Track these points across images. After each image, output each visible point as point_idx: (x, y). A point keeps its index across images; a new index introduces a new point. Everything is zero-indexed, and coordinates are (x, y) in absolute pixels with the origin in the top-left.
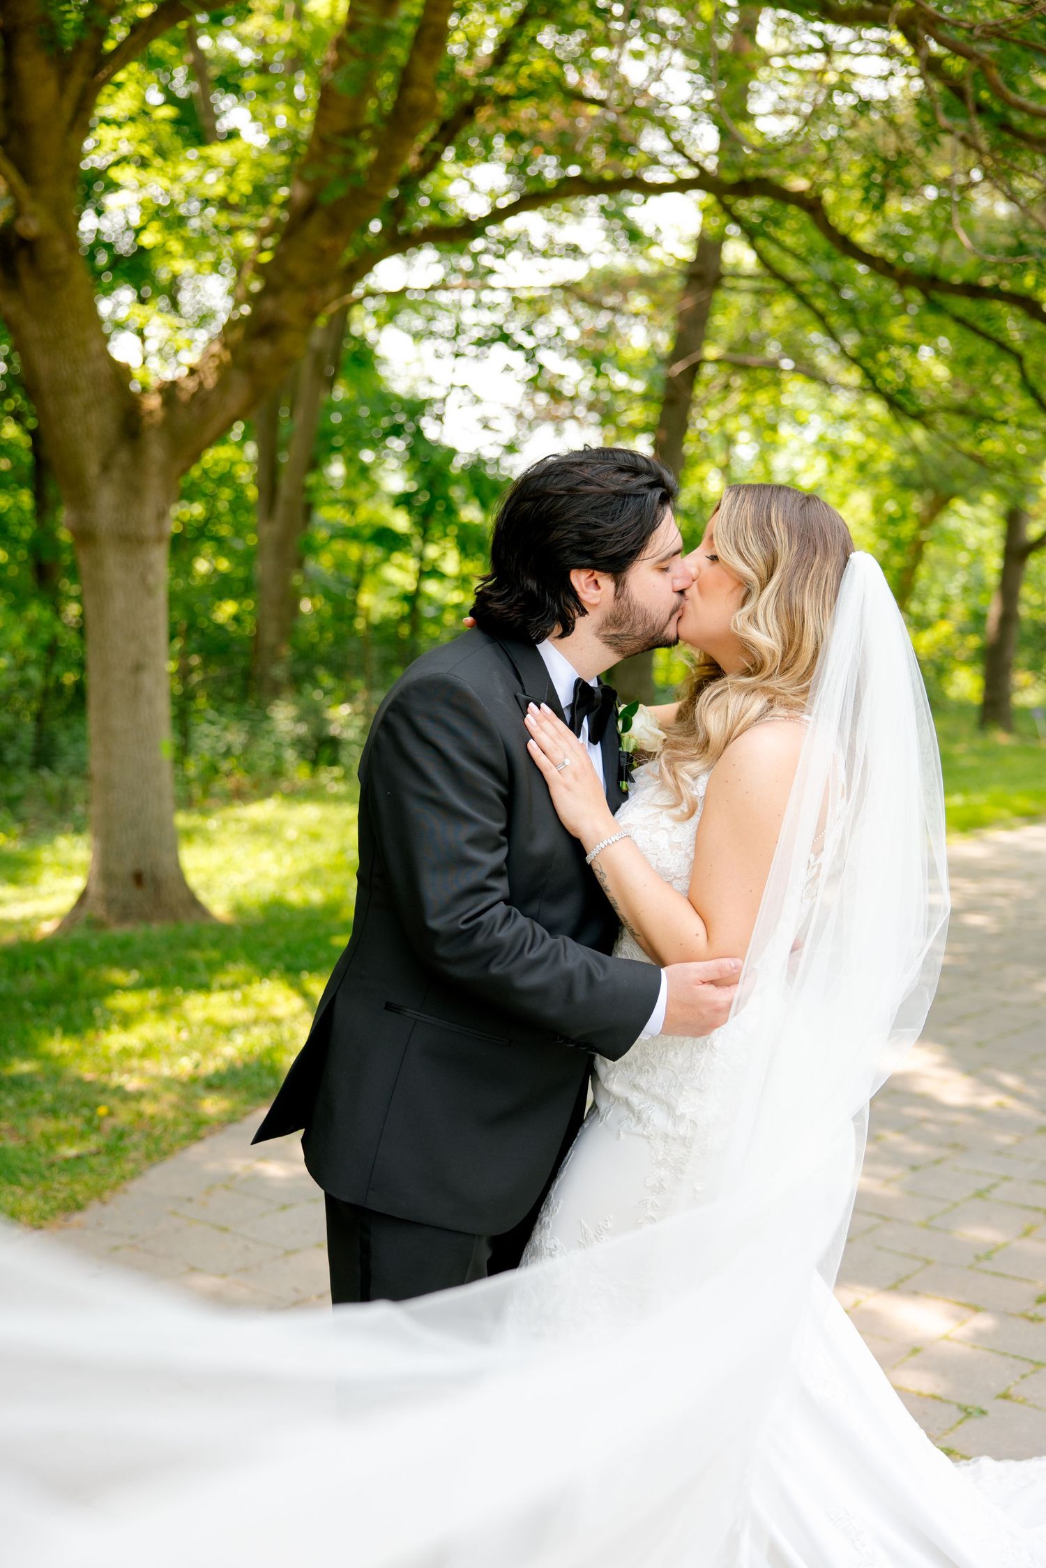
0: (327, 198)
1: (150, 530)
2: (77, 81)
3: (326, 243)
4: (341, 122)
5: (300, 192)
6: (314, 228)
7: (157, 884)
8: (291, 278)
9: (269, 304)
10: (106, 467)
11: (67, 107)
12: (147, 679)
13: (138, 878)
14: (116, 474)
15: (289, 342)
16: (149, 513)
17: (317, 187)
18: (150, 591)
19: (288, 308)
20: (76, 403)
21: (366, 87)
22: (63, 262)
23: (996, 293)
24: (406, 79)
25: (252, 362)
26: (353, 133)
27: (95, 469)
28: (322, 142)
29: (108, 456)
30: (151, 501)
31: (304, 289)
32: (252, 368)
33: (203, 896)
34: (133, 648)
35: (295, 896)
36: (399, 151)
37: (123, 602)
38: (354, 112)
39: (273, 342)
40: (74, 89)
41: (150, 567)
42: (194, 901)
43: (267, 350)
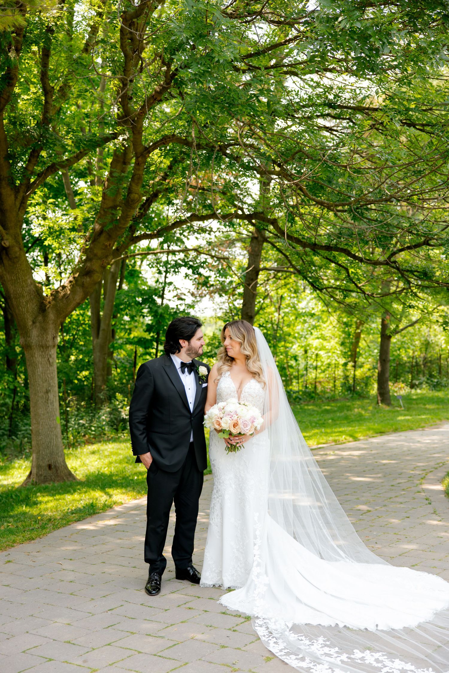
0: (106, 229)
1: (51, 343)
2: (21, 194)
3: (107, 243)
4: (110, 204)
5: (98, 227)
6: (102, 238)
7: (56, 468)
8: (96, 255)
9: (88, 264)
10: (34, 323)
11: (18, 204)
12: (51, 396)
13: (50, 467)
14: (38, 324)
15: (96, 277)
16: (50, 337)
17: (103, 225)
18: (51, 365)
19: (95, 265)
20: (23, 301)
21: (118, 192)
22: (17, 254)
23: (336, 249)
24: (130, 191)
25: (83, 284)
26: (114, 207)
27: (30, 323)
28: (104, 210)
29: (35, 318)
30: (50, 333)
31: (100, 259)
32: (83, 286)
33: (73, 473)
34: (45, 384)
35: (106, 471)
36: (129, 213)
37: (41, 369)
38: (114, 200)
39: (90, 277)
40: (20, 198)
41: (50, 356)
42: (70, 474)
43: (88, 279)
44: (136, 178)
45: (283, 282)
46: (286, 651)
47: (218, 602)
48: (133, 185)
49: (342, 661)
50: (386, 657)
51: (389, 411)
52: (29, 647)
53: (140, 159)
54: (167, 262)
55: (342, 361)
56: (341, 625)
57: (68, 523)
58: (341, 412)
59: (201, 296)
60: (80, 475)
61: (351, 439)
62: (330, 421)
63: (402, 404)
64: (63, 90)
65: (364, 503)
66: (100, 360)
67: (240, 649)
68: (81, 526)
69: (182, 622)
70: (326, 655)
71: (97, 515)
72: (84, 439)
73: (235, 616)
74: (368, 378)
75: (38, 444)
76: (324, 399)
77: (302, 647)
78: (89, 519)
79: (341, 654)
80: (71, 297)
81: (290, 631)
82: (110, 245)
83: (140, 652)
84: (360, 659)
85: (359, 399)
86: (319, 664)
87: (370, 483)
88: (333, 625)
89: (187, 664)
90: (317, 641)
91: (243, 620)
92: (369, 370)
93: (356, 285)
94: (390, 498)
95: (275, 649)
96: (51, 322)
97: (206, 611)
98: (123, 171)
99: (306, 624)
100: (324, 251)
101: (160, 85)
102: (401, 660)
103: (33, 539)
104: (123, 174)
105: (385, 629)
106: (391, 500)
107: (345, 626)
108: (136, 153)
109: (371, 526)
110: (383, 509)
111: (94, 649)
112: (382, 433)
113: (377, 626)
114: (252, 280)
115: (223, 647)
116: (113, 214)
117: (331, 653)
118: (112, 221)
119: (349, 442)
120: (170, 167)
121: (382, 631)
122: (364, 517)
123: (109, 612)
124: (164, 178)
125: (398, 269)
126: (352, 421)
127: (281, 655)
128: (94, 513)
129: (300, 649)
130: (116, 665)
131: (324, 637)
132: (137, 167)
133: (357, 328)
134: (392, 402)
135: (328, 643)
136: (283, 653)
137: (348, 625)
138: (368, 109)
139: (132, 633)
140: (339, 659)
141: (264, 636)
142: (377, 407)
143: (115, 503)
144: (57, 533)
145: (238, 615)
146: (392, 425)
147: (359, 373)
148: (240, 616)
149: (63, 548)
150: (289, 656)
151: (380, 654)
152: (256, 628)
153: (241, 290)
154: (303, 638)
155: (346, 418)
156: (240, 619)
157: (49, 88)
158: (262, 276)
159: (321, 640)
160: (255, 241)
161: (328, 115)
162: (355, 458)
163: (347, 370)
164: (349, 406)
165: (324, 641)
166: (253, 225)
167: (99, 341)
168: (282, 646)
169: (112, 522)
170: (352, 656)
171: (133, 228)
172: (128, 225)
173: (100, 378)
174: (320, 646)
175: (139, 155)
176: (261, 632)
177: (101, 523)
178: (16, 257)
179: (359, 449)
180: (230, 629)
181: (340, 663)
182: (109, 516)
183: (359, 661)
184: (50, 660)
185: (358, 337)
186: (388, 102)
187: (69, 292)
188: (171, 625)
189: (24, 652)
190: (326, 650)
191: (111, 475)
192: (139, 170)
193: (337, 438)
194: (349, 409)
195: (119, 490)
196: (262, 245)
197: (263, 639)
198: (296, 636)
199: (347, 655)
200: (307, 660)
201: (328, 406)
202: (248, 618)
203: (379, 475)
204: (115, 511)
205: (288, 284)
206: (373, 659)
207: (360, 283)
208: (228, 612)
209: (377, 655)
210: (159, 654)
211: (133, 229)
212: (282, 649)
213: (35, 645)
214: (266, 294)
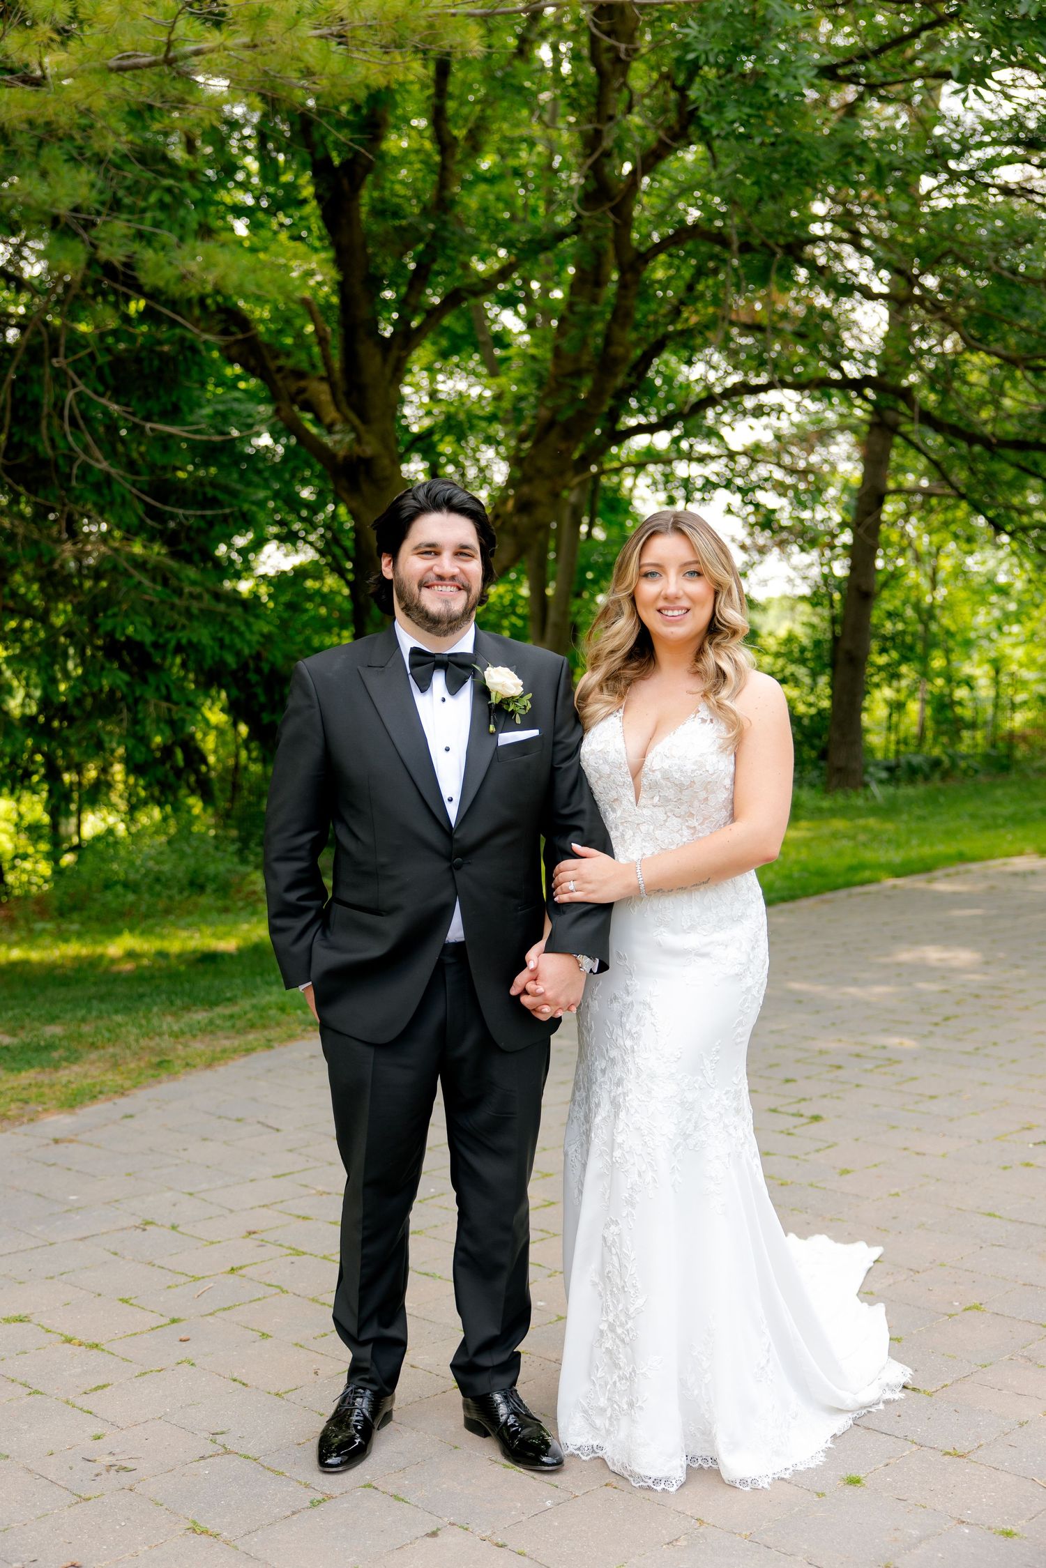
0: (562, 418)
2: (395, 353)
3: (563, 446)
4: (569, 367)
5: (544, 414)
6: (553, 437)
8: (539, 471)
9: (526, 488)
11: (388, 371)
15: (541, 513)
17: (554, 411)
19: (539, 491)
21: (583, 342)
24: (608, 340)
25: (516, 528)
26: (577, 374)
28: (557, 380)
31: (549, 478)
32: (515, 531)
36: (607, 384)
38: (577, 360)
39: (530, 513)
40: (392, 357)
43: (526, 518)
44: (621, 313)
45: (941, 517)
48: (616, 326)
53: (628, 276)
59: (762, 551)
82: (568, 450)
98: (594, 300)
104: (594, 308)
108: (620, 265)
114: (869, 514)
116: (573, 388)
118: (571, 402)
120: (690, 287)
124: (678, 310)
132: (622, 291)
153: (846, 537)
157: (447, 139)
158: (891, 508)
160: (877, 430)
166: (865, 399)
171: (615, 413)
172: (605, 409)
175: (625, 267)
192: (626, 296)
196: (891, 439)
205: (954, 521)
211: (614, 416)
214: (905, 542)
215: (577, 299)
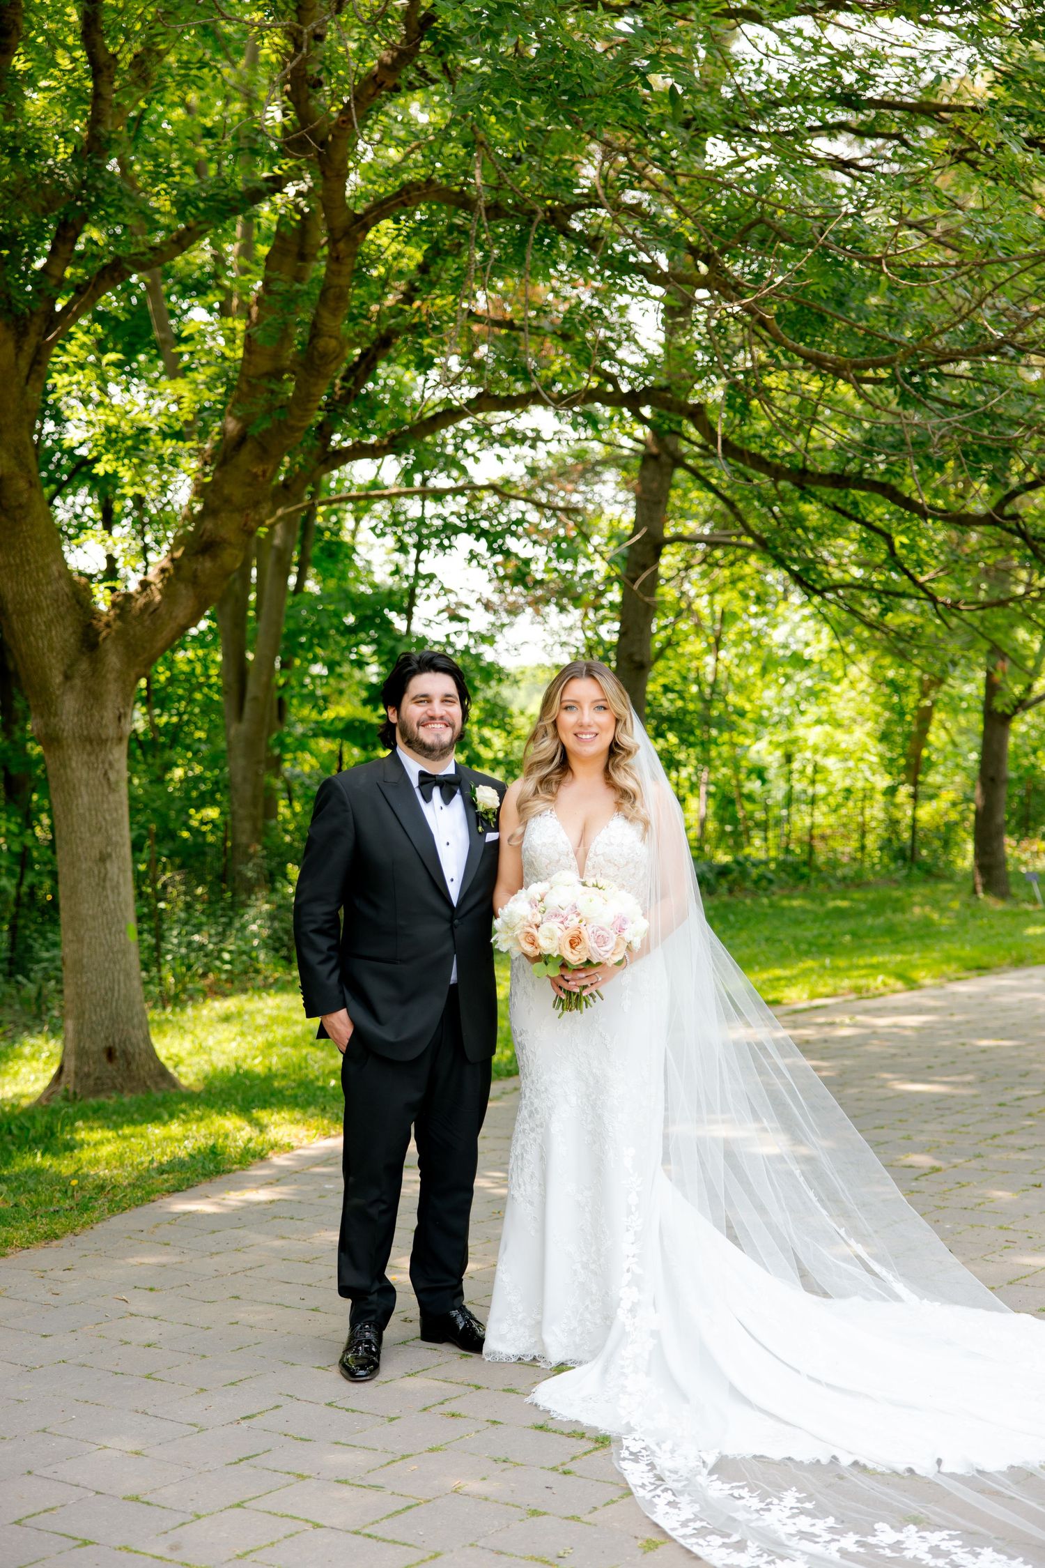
0: (254, 431)
1: (111, 732)
2: (32, 340)
3: (257, 470)
4: (265, 365)
5: (232, 425)
6: (245, 456)
7: (128, 1058)
8: (227, 501)
9: (209, 524)
10: (67, 677)
11: (24, 364)
12: (112, 868)
13: (110, 1053)
14: (77, 682)
15: (232, 558)
16: (109, 715)
17: (246, 422)
18: (112, 788)
19: (227, 527)
20: (40, 620)
21: (284, 335)
22: (24, 499)
23: (859, 482)
24: (315, 330)
25: (195, 576)
26: (276, 375)
27: (58, 679)
28: (249, 382)
29: (71, 666)
30: (110, 705)
31: (240, 509)
32: (194, 581)
33: (171, 1070)
34: (97, 839)
35: (257, 1065)
36: (314, 390)
37: (86, 798)
38: (276, 356)
39: (214, 558)
40: (29, 349)
41: (111, 764)
42: (163, 1073)
43: (208, 564)
44: (331, 296)
45: (727, 572)
46: (698, 1524)
47: (528, 1400)
48: (325, 314)
49: (843, 1553)
50: (958, 1543)
51: (1004, 914)
52: (32, 1510)
53: (341, 246)
54: (421, 521)
55: (883, 781)
56: (845, 1461)
57: (148, 1196)
58: (877, 915)
59: (514, 610)
60: (188, 1075)
61: (899, 985)
62: (848, 938)
63: (1038, 895)
64: (143, 62)
65: (924, 1149)
66: (245, 779)
67: (578, 1519)
68: (181, 1205)
69: (431, 1450)
70: (803, 1535)
71: (225, 1177)
72: (202, 984)
73: (569, 1435)
74: (951, 826)
75: (78, 995)
76: (832, 882)
77: (741, 1516)
78: (204, 1187)
79: (842, 1533)
80: (163, 610)
81: (710, 1473)
82: (264, 472)
83: (317, 1526)
84: (890, 1546)
85: (925, 881)
86: (782, 1558)
87: (942, 1098)
88: (824, 1461)
89: (437, 1555)
90: (781, 1499)
91: (591, 1445)
92: (954, 804)
93: (911, 577)
94: (994, 1137)
95: (668, 1520)
96: (111, 676)
97: (494, 1422)
98: (298, 278)
99: (755, 1457)
100: (829, 490)
101: (392, 47)
102: (998, 1551)
103: (57, 1237)
104: (297, 286)
105: (960, 1471)
106: (996, 1141)
107: (856, 1463)
108: (331, 230)
109: (938, 1208)
110: (975, 1164)
111: (199, 1517)
112: (982, 969)
113: (939, 1462)
114: (644, 567)
115: (535, 1513)
116: (272, 392)
117: (815, 1530)
118: (270, 410)
119: (895, 992)
120: (423, 268)
121: (952, 1476)
122: (923, 1184)
123: (244, 1424)
124: (408, 298)
125: (1023, 535)
126: (905, 939)
127: (684, 1536)
128: (219, 1172)
129: (734, 1520)
130: (254, 1556)
131: (799, 1491)
132: (334, 267)
133: (924, 694)
134: (1014, 890)
135: (809, 1505)
136: (689, 1531)
137: (862, 1461)
138: (947, 108)
139: (301, 1477)
140: (834, 1547)
141: (643, 1486)
142: (972, 901)
143: (274, 1146)
144: (118, 1222)
145: (577, 1433)
146: (1009, 949)
147: (926, 812)
148: (582, 1436)
149: (132, 1261)
150: (704, 1537)
151: (944, 1534)
152: (624, 1464)
153: (615, 595)
154: (744, 1492)
155: (890, 930)
156: (583, 1442)
157: (103, 58)
158: (669, 560)
159: (790, 1497)
160: (652, 464)
161: (842, 126)
162: (908, 1033)
163: (896, 806)
164: (898, 900)
165: (799, 1500)
166: (642, 420)
167: (244, 727)
168: (687, 1511)
169: (263, 1195)
170: (871, 1540)
171: (326, 429)
172: (314, 422)
173: (247, 826)
174: (788, 1513)
175: (338, 235)
176: (635, 1474)
177: (235, 1198)
178: (20, 506)
179: (920, 1011)
180: (554, 1469)
181: (836, 1556)
182: (255, 1179)
183: (888, 1553)
184: (86, 1543)
185: (925, 717)
186: (1001, 90)
187: (158, 598)
188: (403, 1457)
189: (18, 1522)
190: (804, 1523)
191: (270, 1076)
192: (339, 274)
193: (862, 982)
194: (899, 906)
195: (285, 1114)
196: (671, 474)
197: (639, 1493)
198: (727, 1486)
199: (857, 1537)
200: (752, 1548)
201: (844, 898)
202: (604, 1441)
203: (969, 1078)
204: (272, 1166)
205: (741, 578)
206: (925, 1547)
207: (922, 573)
208: (551, 1425)
209: (935, 1538)
210: (367, 1531)
211: (324, 432)
212: (689, 1520)
213: (48, 1505)
214: (683, 605)
215: (275, 275)
